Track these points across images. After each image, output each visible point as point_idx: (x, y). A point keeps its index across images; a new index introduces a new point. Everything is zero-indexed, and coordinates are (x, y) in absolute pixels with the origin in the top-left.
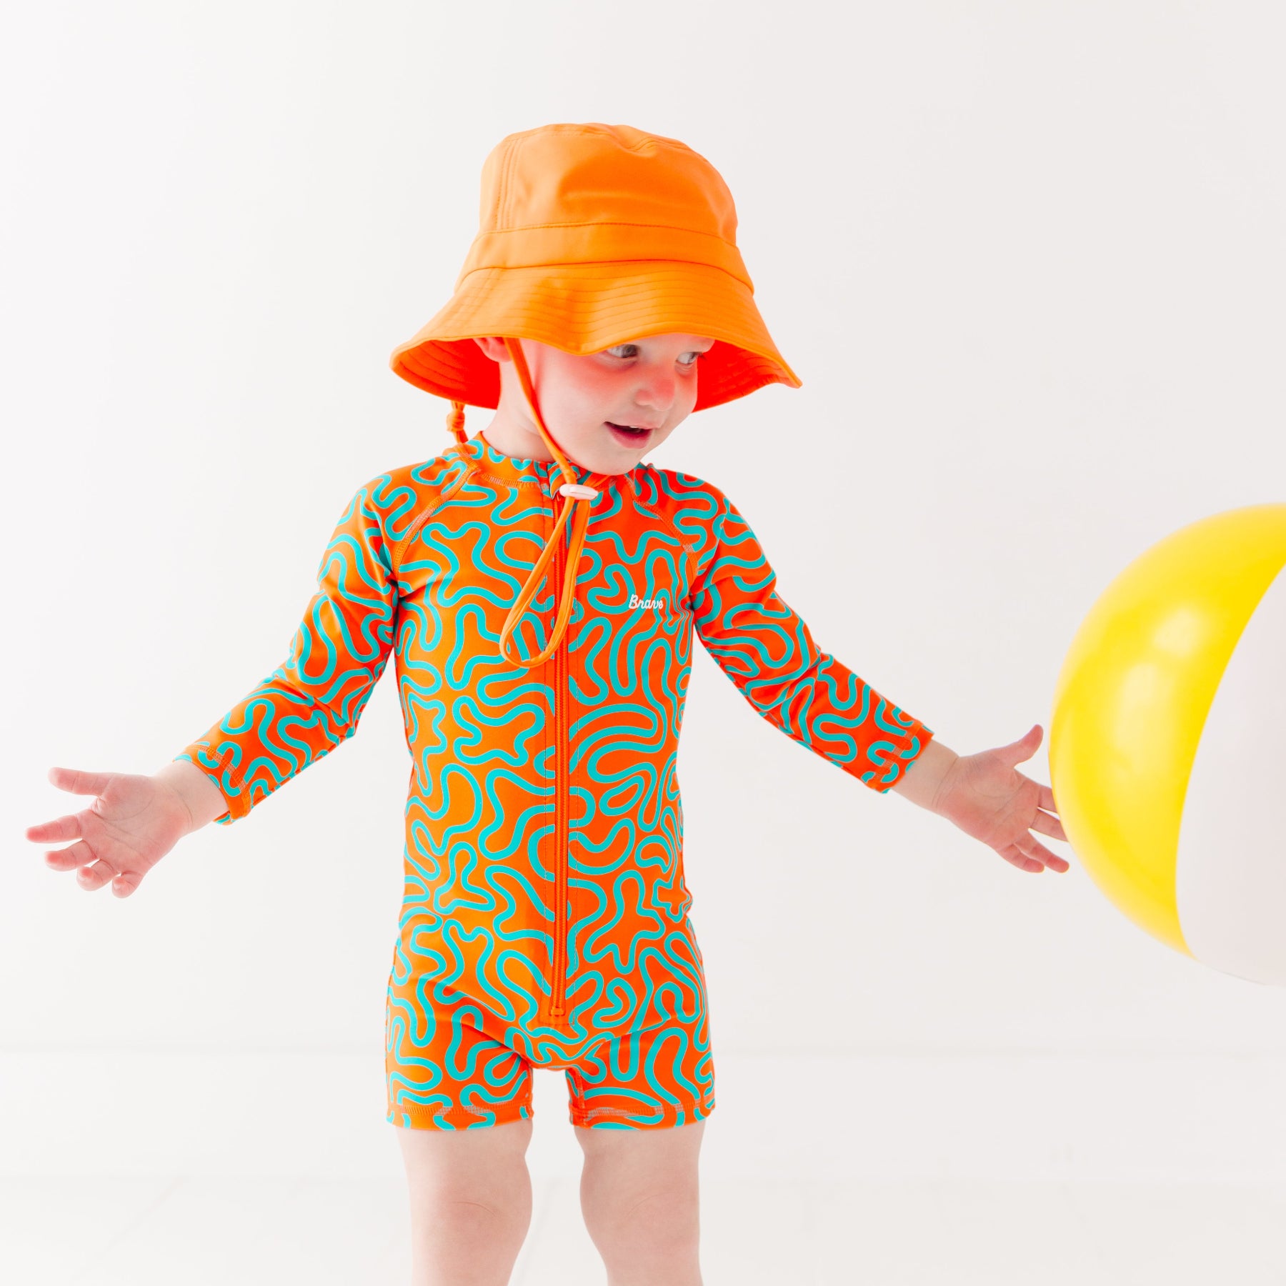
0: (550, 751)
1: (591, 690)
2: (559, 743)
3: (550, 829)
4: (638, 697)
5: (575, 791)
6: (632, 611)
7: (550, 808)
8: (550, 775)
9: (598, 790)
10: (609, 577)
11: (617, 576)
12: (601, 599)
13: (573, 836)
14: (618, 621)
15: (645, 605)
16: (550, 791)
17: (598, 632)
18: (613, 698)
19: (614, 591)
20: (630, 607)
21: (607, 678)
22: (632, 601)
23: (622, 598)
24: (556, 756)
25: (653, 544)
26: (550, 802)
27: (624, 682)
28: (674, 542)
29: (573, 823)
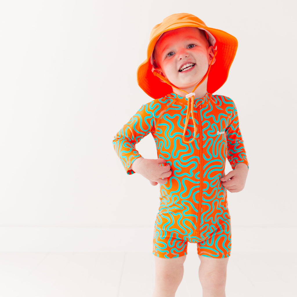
0: (199, 173)
1: (208, 157)
2: (201, 171)
3: (198, 191)
4: (219, 158)
5: (205, 182)
6: (218, 135)
7: (198, 186)
8: (199, 178)
9: (209, 181)
10: (212, 128)
11: (214, 127)
12: (210, 133)
13: (204, 193)
14: (214, 138)
15: (221, 133)
16: (198, 182)
17: (210, 142)
18: (213, 158)
19: (213, 131)
20: (217, 134)
21: (212, 153)
22: (218, 133)
23: (215, 132)
24: (200, 174)
25: (222, 117)
26: (198, 185)
27: (215, 154)
28: (226, 116)
29: (204, 190)
